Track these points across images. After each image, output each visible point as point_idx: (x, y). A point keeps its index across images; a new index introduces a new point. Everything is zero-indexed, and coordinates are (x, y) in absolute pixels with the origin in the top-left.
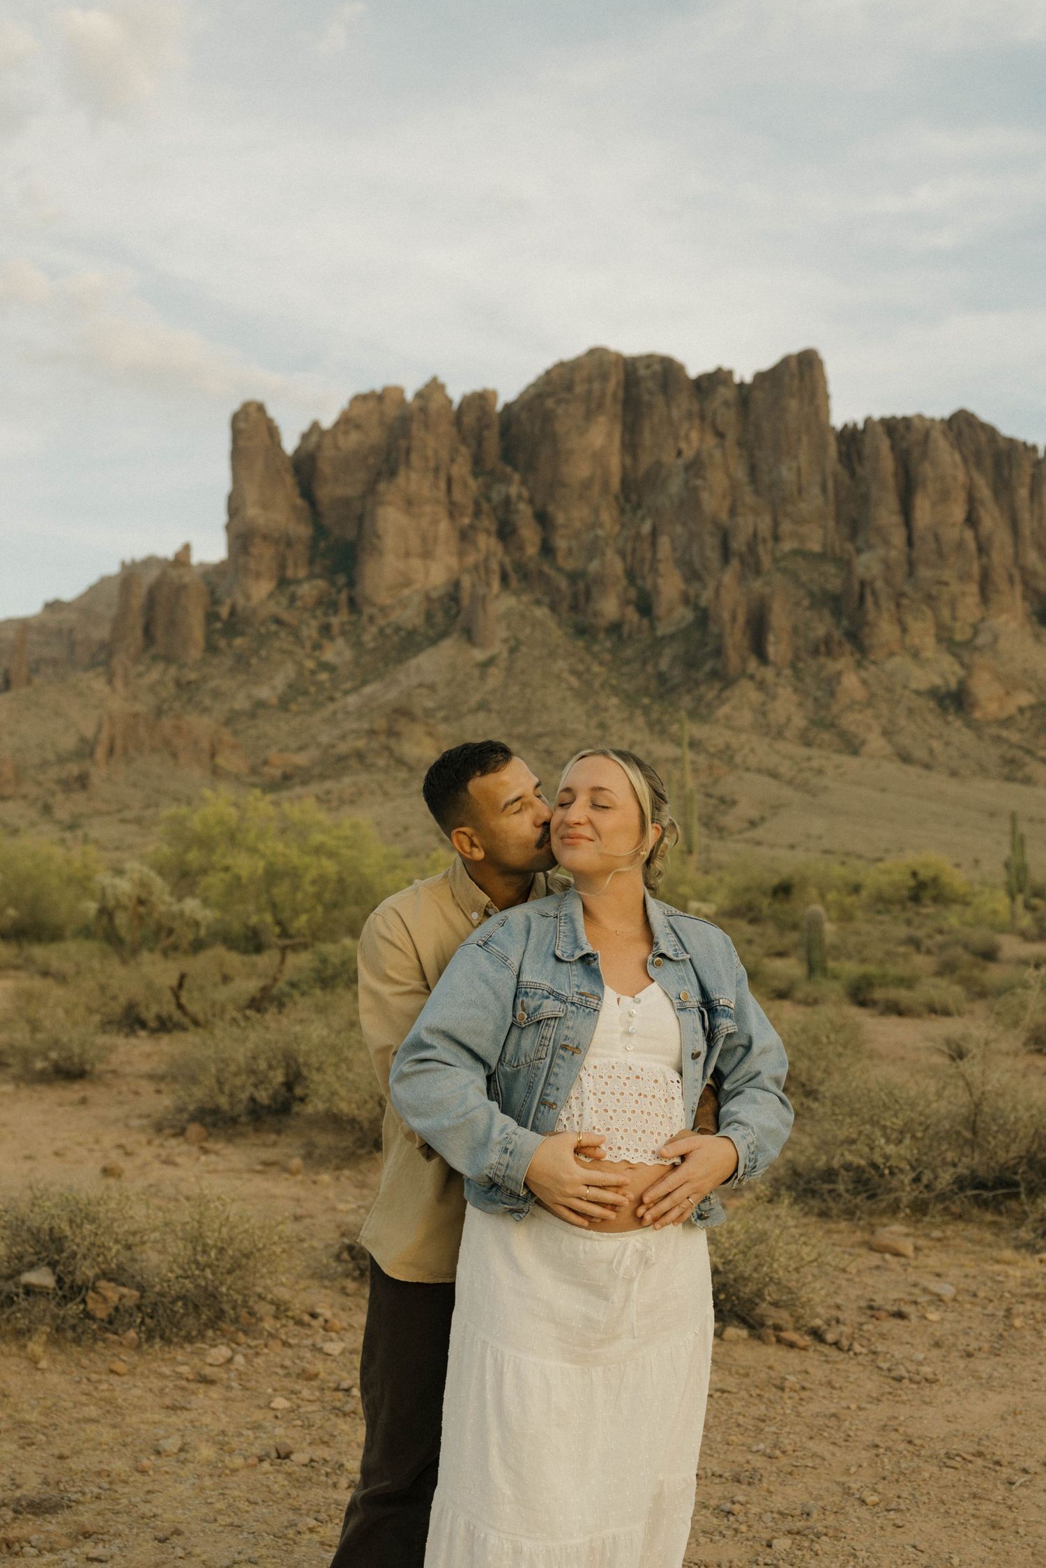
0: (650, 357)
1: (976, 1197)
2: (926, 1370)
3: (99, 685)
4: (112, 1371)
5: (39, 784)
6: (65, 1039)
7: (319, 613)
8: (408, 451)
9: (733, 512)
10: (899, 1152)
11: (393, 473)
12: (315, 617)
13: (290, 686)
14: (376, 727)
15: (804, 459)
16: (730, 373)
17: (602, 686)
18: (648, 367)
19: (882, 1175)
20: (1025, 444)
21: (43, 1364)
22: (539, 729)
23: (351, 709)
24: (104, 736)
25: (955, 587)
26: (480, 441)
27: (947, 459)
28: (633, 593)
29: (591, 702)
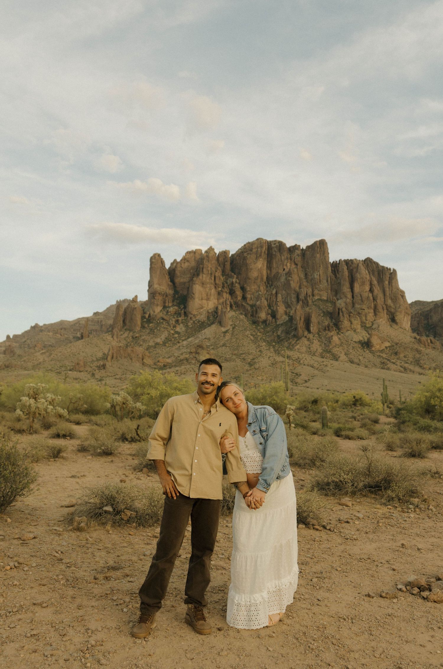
0: (275, 241)
1: (369, 490)
2: (355, 537)
3: (109, 338)
4: (130, 534)
5: (91, 367)
7: (175, 316)
8: (203, 269)
9: (300, 288)
10: (347, 477)
11: (198, 275)
12: (174, 318)
13: (166, 338)
14: (192, 351)
15: (321, 272)
16: (299, 246)
17: (261, 339)
18: (275, 244)
19: (343, 484)
20: (387, 268)
21: (110, 532)
22: (241, 352)
23: (184, 345)
24: (110, 353)
25: (366, 311)
26: (224, 266)
27: (364, 272)
28: (270, 311)
29: (257, 344)
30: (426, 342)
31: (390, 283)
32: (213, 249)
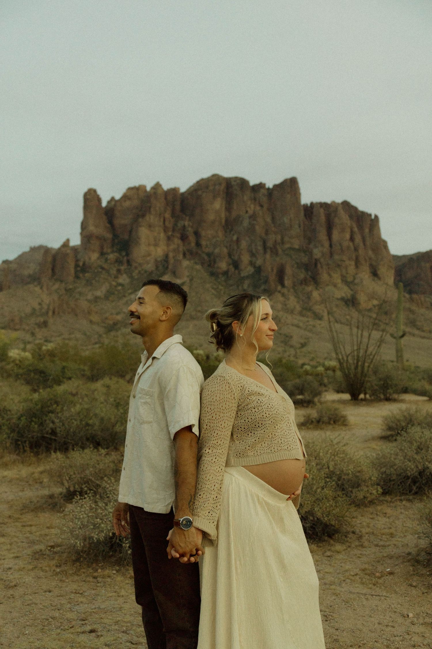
0: (236, 178)
7: (116, 265)
8: (150, 208)
9: (267, 233)
11: (143, 216)
13: (108, 291)
15: (292, 215)
16: (265, 185)
18: (235, 181)
20: (367, 213)
25: (347, 262)
26: (174, 206)
28: (231, 261)
31: (371, 231)
32: (160, 186)
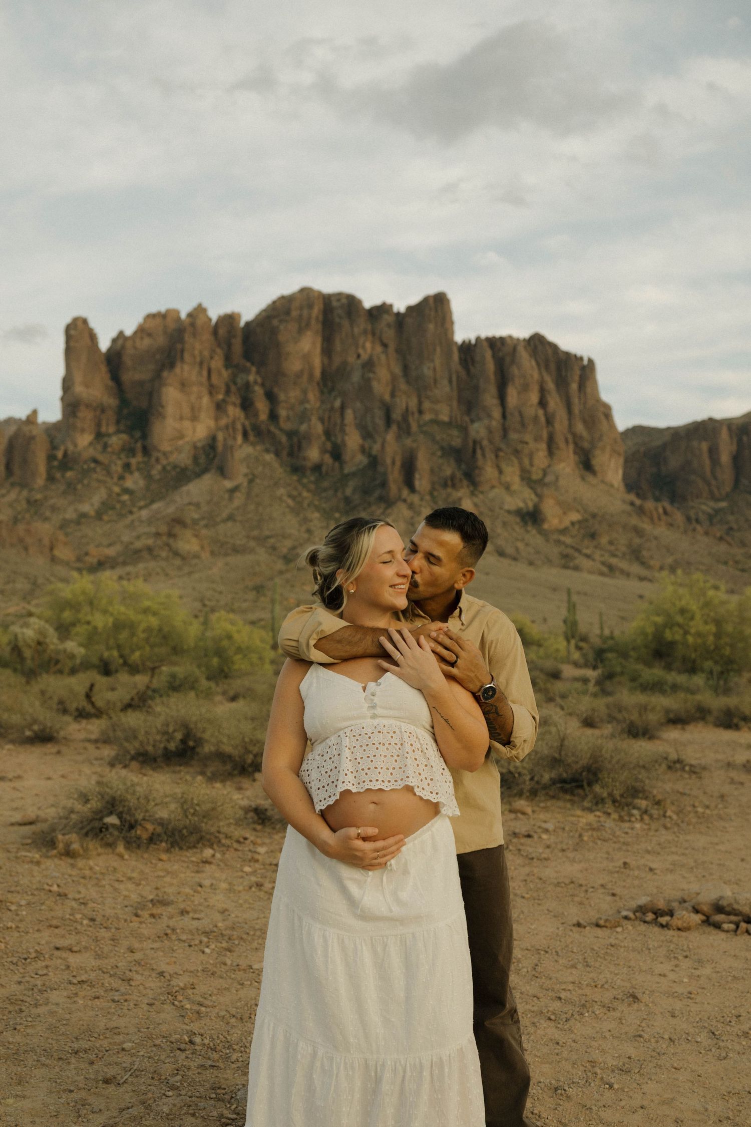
0: (341, 295)
1: (562, 788)
2: (544, 856)
6: (41, 718)
7: (123, 456)
8: (182, 351)
9: (393, 395)
11: (172, 366)
12: (120, 458)
13: (103, 503)
14: (160, 531)
15: (438, 362)
16: (391, 306)
17: (309, 505)
18: (339, 300)
19: (514, 777)
20: (575, 356)
22: (267, 533)
23: (143, 519)
25: (532, 445)
26: (229, 345)
27: (527, 363)
28: (329, 446)
29: (302, 515)
30: (655, 513)
31: (582, 386)
32: (205, 311)
